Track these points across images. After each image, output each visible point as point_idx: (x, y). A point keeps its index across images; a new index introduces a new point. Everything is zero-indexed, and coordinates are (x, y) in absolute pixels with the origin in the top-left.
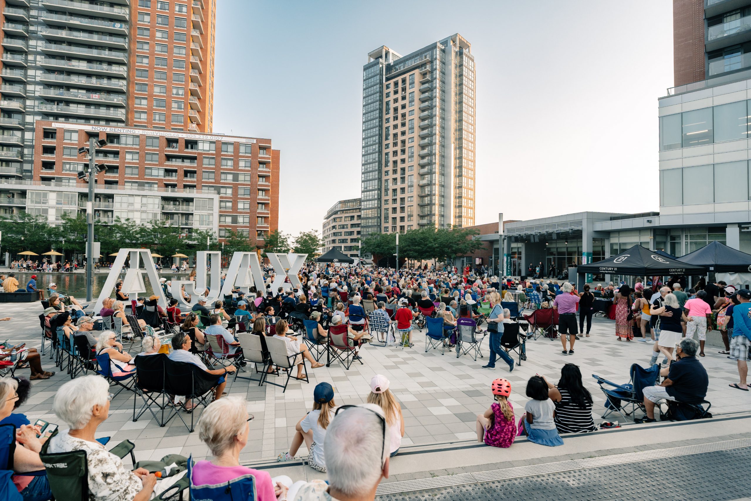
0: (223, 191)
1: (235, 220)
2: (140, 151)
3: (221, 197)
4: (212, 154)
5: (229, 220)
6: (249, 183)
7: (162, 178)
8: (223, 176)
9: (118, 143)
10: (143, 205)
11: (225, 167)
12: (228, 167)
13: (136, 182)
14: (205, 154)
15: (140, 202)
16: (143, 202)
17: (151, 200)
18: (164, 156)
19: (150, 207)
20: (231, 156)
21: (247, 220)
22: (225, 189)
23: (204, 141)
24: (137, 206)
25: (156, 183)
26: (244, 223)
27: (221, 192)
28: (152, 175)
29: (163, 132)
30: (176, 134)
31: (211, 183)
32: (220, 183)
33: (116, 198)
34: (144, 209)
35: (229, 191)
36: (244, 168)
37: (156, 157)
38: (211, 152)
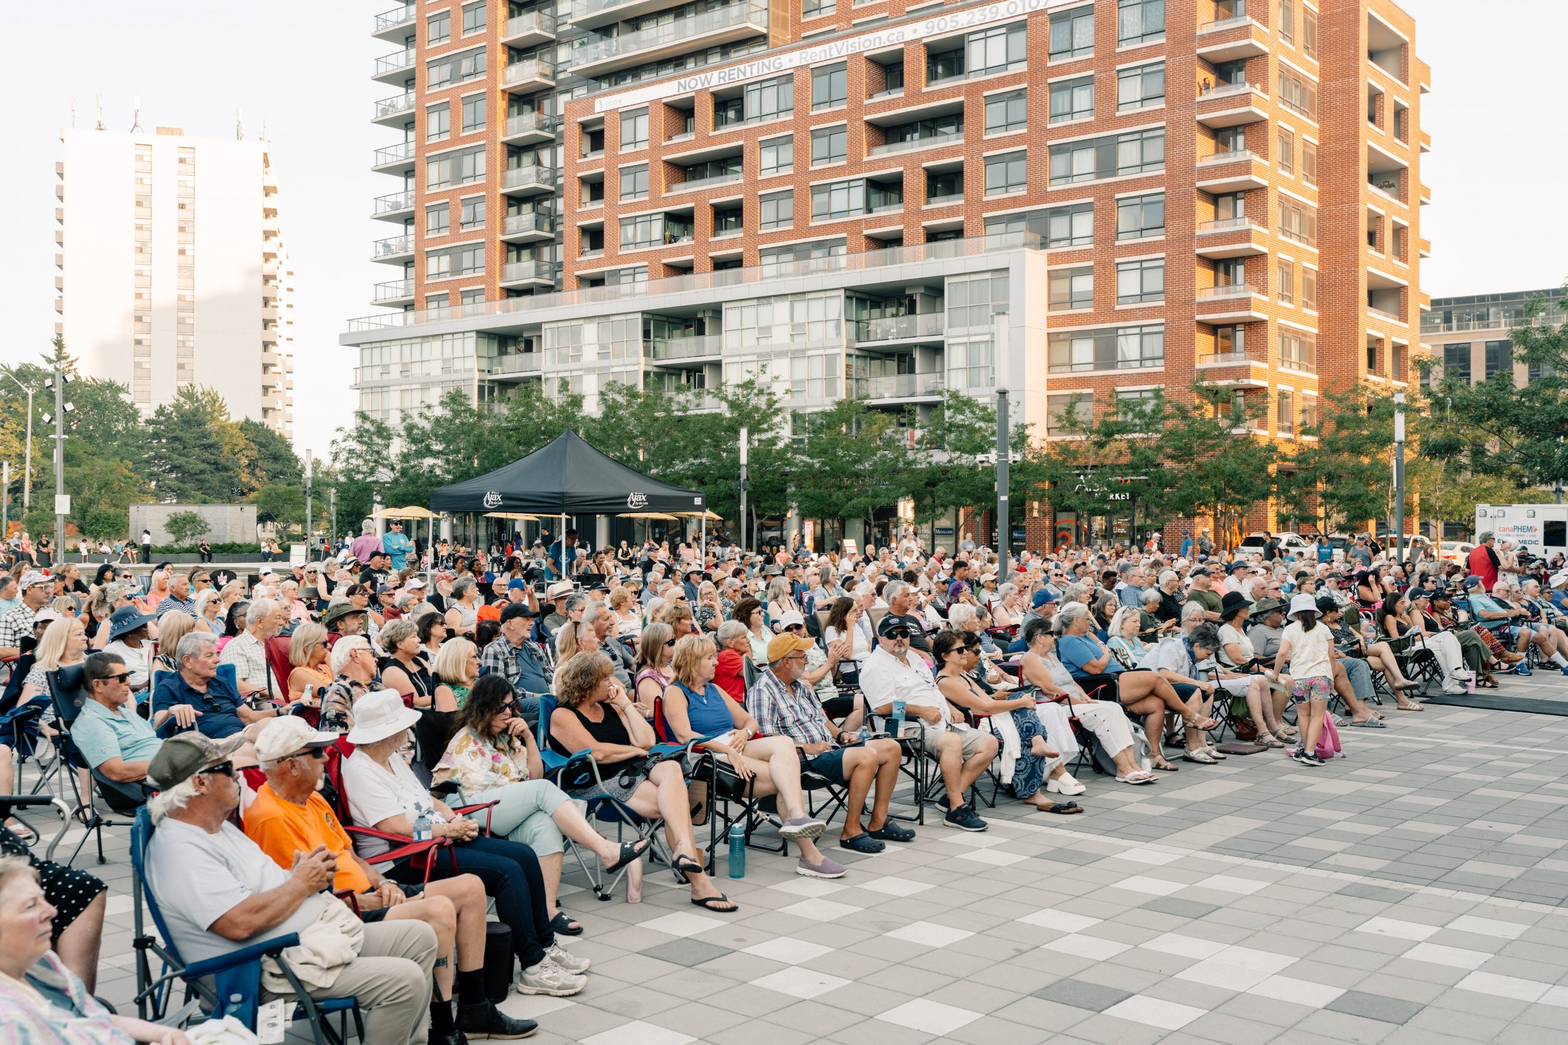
0: (1058, 227)
1: (1107, 355)
2: (796, 130)
3: (1053, 259)
4: (1017, 78)
5: (1084, 352)
6: (1160, 171)
7: (861, 215)
8: (1058, 164)
9: (740, 117)
10: (798, 330)
11: (1067, 122)
12: (1078, 119)
13: (788, 249)
14: (990, 84)
15: (787, 320)
16: (796, 321)
17: (817, 309)
18: (864, 127)
19: (816, 333)
20: (1087, 64)
21: (1156, 345)
22: (1065, 220)
23: (985, 32)
24: (781, 337)
25: (842, 242)
26: (1142, 360)
27: (1054, 235)
28: (831, 214)
29: (855, 39)
30: (895, 30)
31: (1015, 201)
32: (1045, 197)
33: (730, 317)
34: (800, 342)
35: (1084, 225)
36: (1137, 109)
37: (840, 142)
38: (1014, 69)
